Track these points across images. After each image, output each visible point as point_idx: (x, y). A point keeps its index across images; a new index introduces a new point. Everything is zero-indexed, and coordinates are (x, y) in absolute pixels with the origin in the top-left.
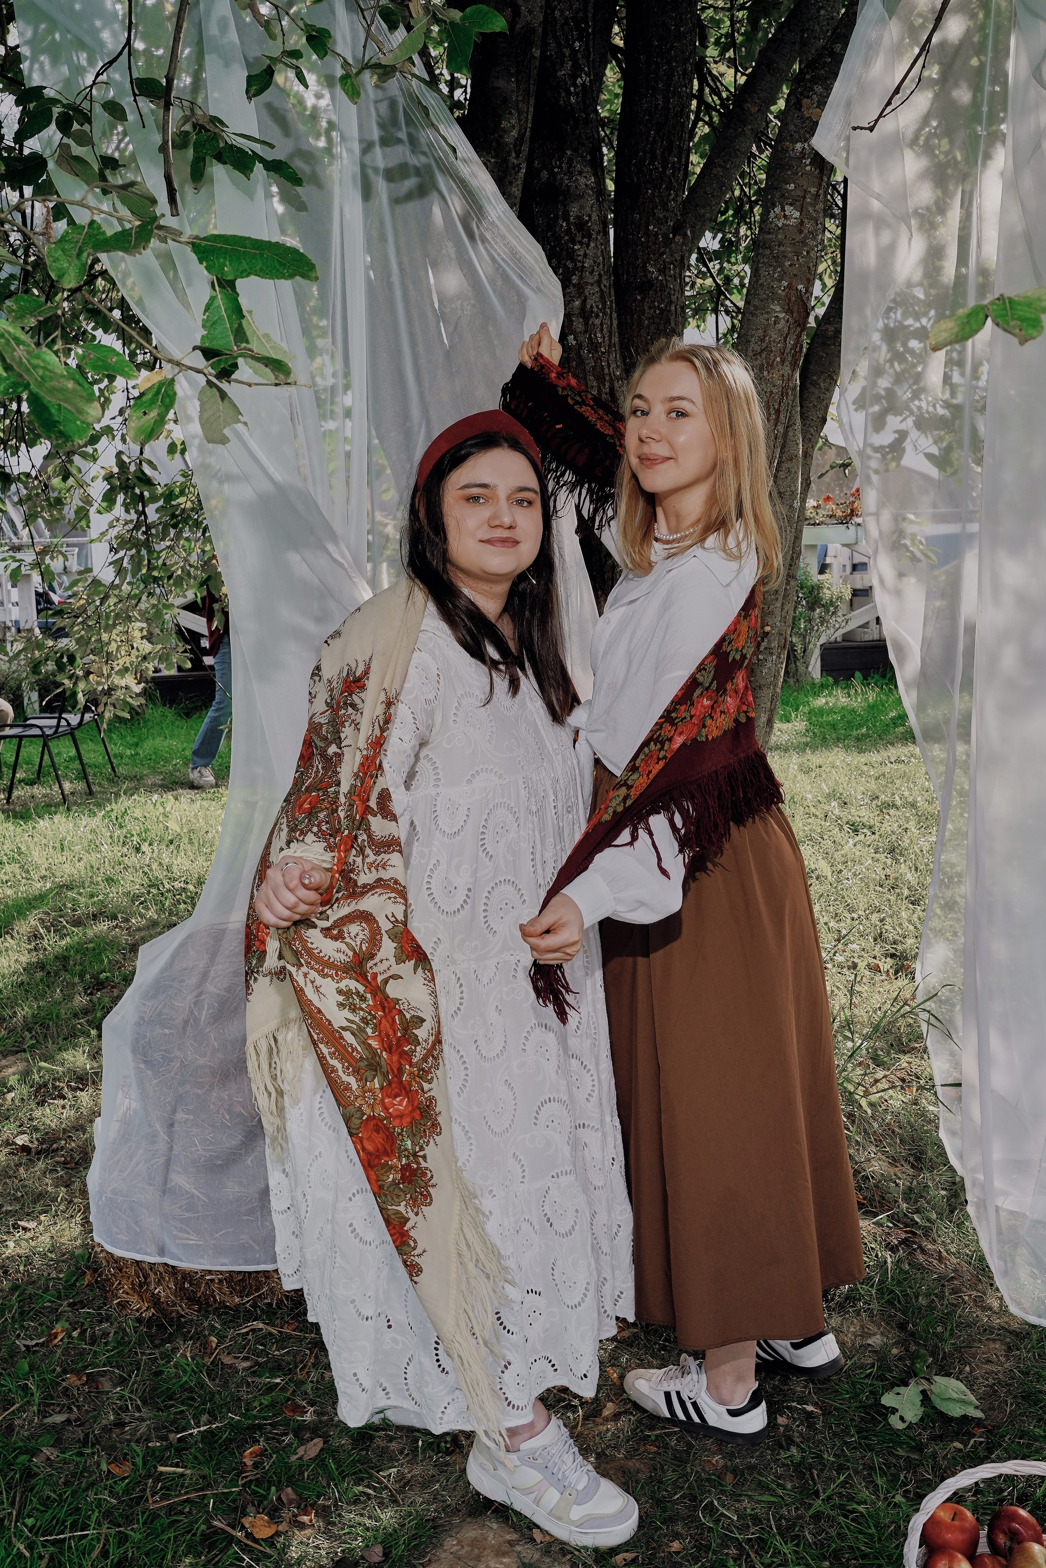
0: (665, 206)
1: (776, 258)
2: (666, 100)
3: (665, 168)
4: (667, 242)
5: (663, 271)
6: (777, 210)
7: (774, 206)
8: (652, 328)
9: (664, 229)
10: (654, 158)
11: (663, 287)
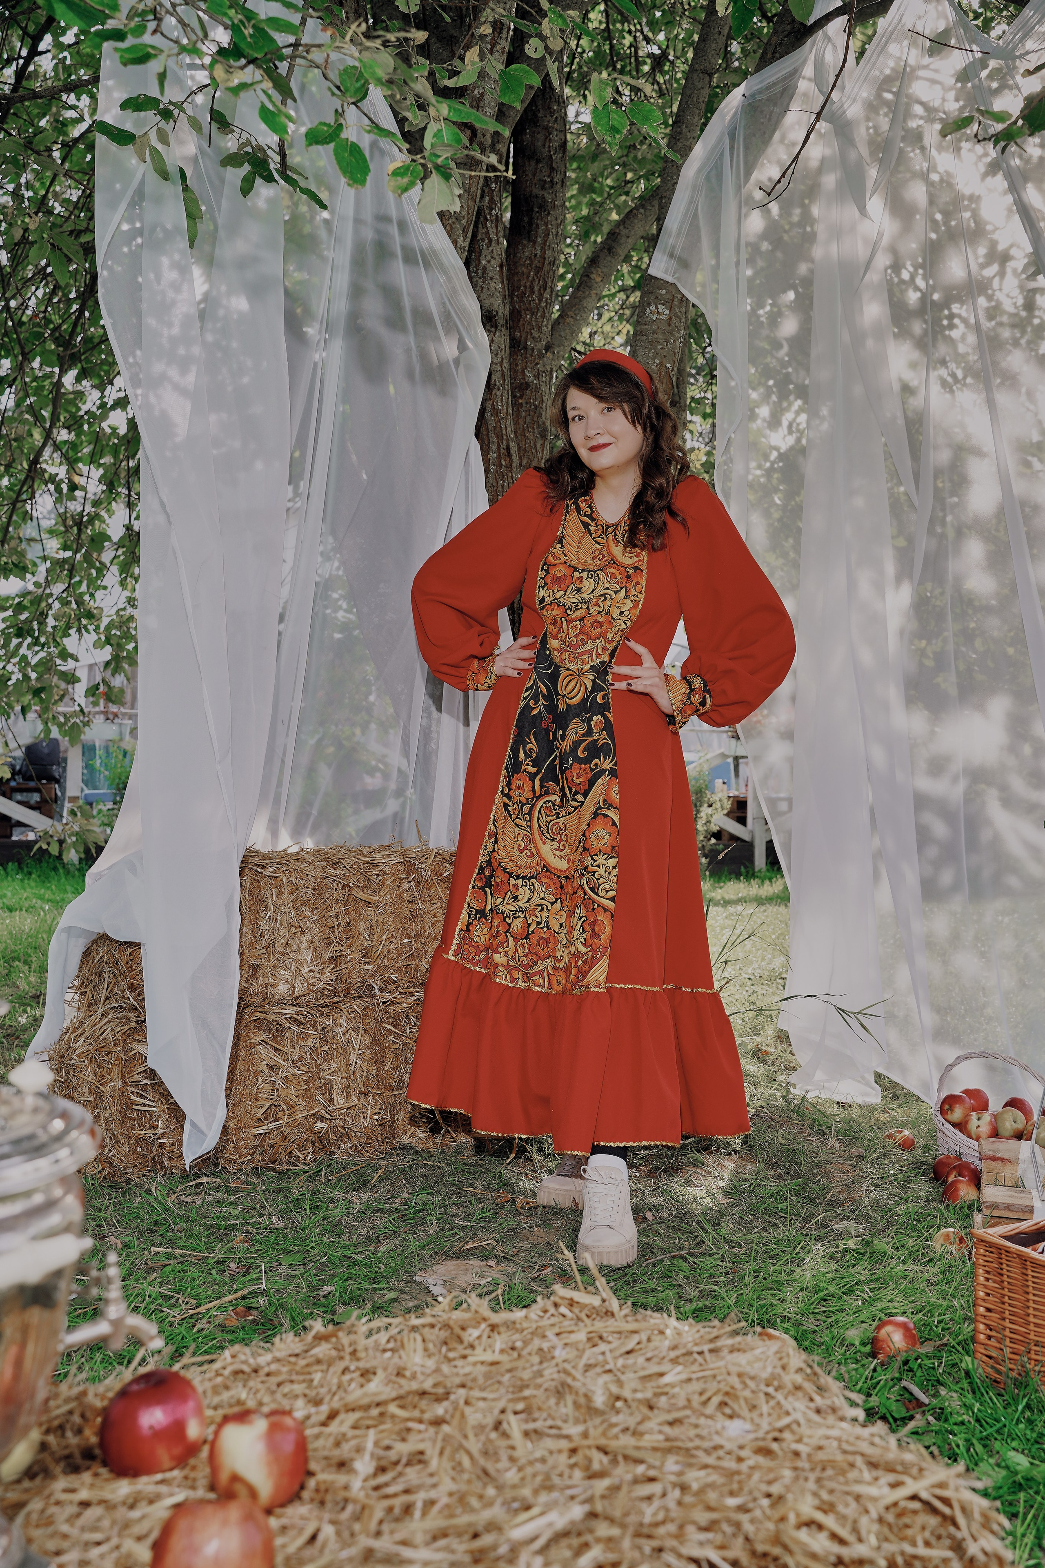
0: (539, 328)
1: (651, 342)
2: (543, 250)
3: (540, 301)
4: (541, 356)
5: (537, 376)
6: (652, 308)
7: (649, 305)
8: (528, 419)
9: (539, 346)
10: (532, 292)
11: (537, 389)
